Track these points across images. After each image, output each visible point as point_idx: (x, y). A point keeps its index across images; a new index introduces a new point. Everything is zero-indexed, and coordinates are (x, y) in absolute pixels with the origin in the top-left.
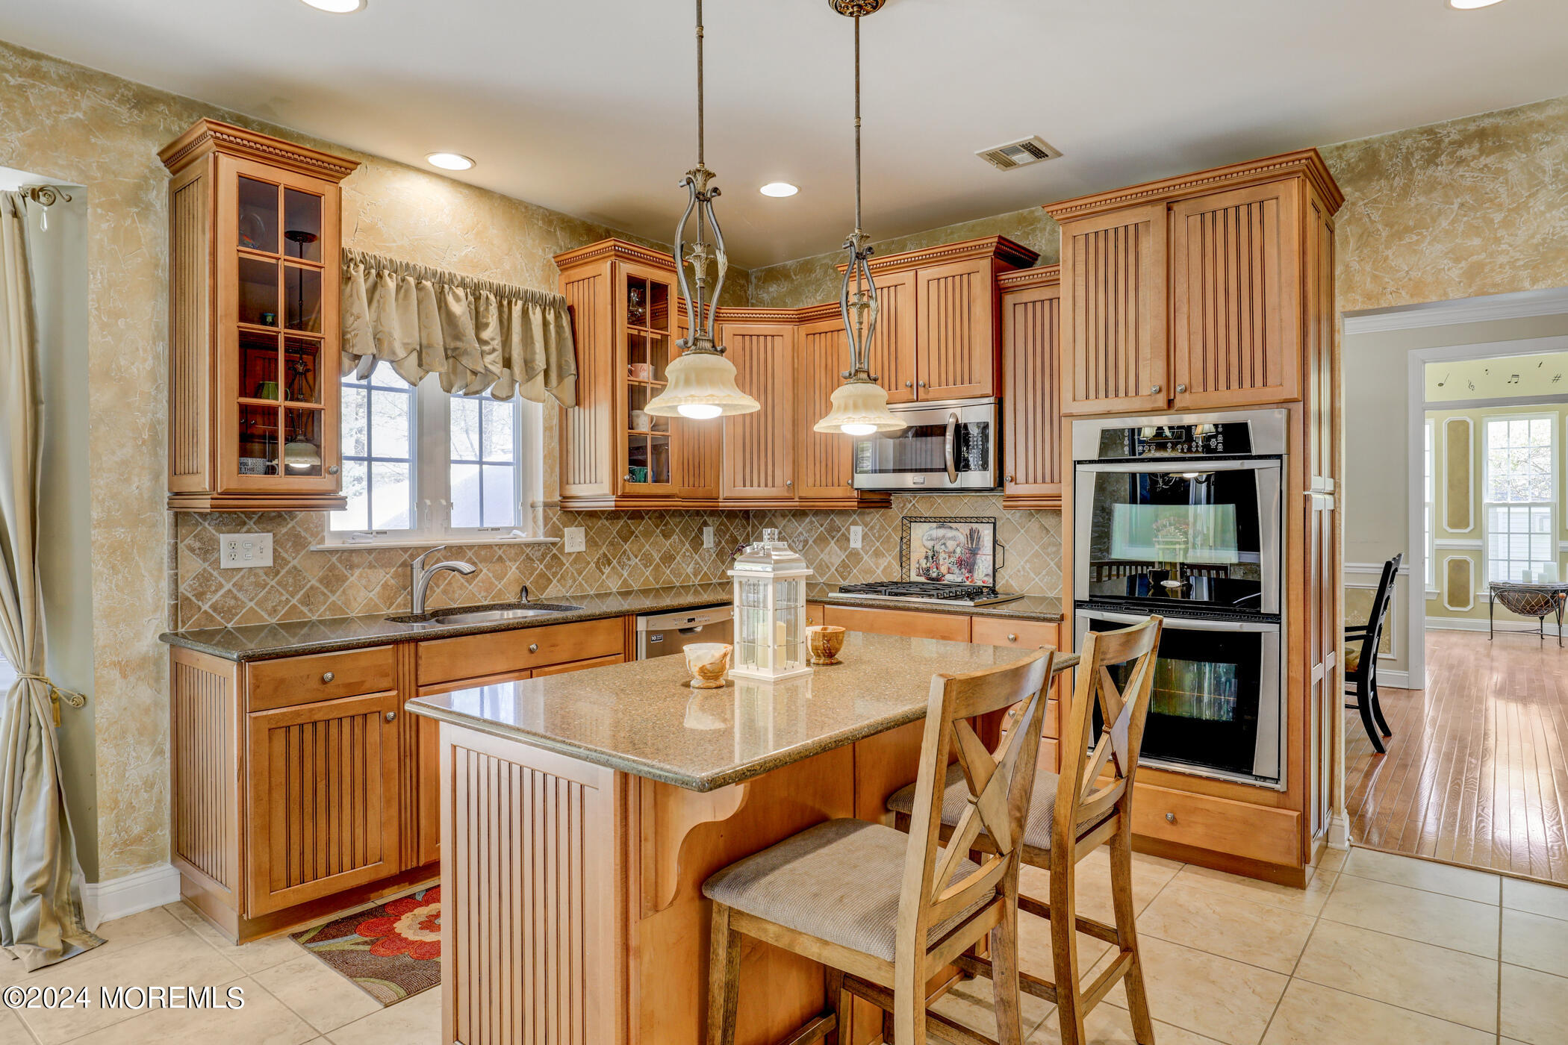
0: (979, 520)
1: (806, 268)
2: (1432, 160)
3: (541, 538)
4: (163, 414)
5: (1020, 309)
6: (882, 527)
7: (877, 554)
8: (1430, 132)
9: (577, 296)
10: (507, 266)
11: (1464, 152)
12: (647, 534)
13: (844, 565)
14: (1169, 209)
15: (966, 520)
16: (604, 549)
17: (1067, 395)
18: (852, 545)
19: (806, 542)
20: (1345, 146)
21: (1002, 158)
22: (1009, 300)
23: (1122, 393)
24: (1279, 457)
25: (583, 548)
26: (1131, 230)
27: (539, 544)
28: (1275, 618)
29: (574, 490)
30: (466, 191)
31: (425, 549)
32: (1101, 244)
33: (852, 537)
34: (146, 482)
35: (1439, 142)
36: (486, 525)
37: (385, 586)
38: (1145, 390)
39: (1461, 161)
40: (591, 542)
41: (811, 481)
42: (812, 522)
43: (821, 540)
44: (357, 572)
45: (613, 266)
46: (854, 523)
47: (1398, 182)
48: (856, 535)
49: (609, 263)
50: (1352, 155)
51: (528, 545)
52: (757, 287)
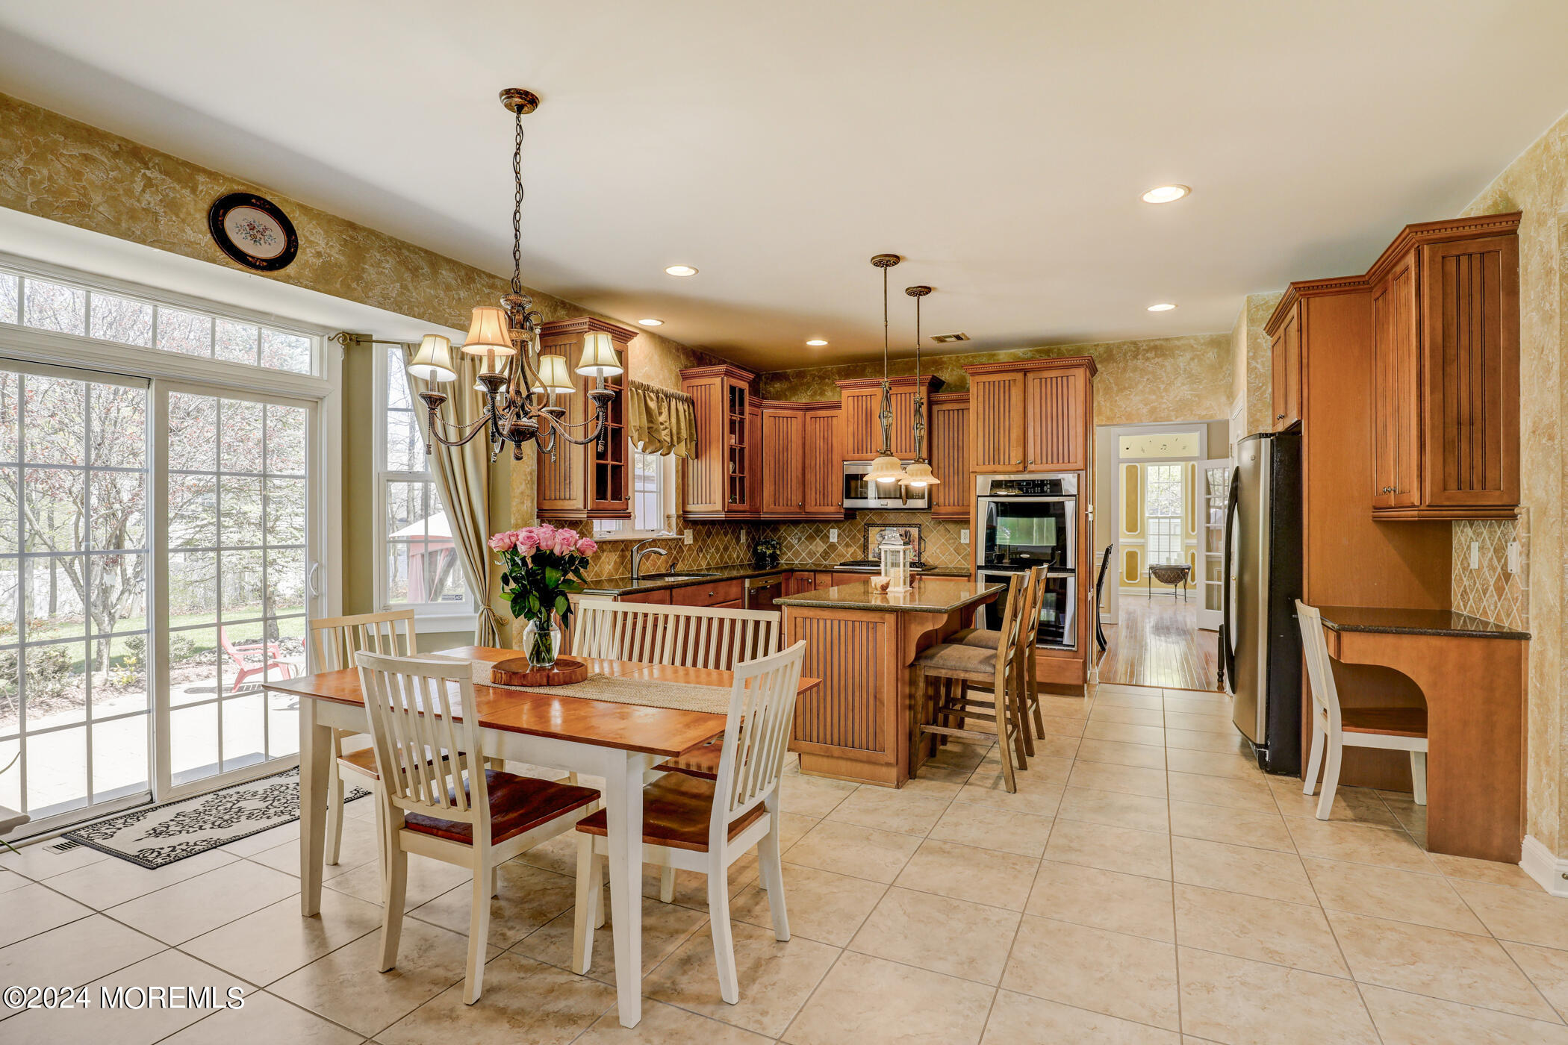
0: (910, 526)
1: (801, 375)
2: (1135, 357)
3: (675, 536)
4: (535, 467)
5: (941, 413)
6: (850, 530)
7: (847, 545)
8: (1134, 343)
9: (696, 395)
10: (661, 377)
11: (1148, 355)
12: (717, 534)
13: (825, 551)
14: (1025, 375)
15: (903, 525)
16: (700, 543)
17: (973, 462)
18: (831, 540)
19: (800, 539)
20: (1098, 345)
21: (941, 339)
22: (935, 408)
23: (1002, 463)
24: (1075, 496)
25: (691, 542)
26: (1007, 382)
27: (674, 539)
28: (1072, 571)
29: (690, 508)
30: (645, 335)
31: (640, 541)
32: (992, 388)
33: (831, 535)
34: (530, 504)
35: (1138, 349)
36: (647, 528)
37: (615, 561)
38: (1013, 462)
39: (1147, 359)
40: (695, 539)
41: (813, 503)
42: (804, 527)
43: (811, 538)
44: (605, 554)
45: (723, 380)
46: (833, 528)
47: (1121, 365)
48: (834, 535)
49: (720, 379)
50: (1101, 350)
51: (670, 540)
52: (766, 383)
